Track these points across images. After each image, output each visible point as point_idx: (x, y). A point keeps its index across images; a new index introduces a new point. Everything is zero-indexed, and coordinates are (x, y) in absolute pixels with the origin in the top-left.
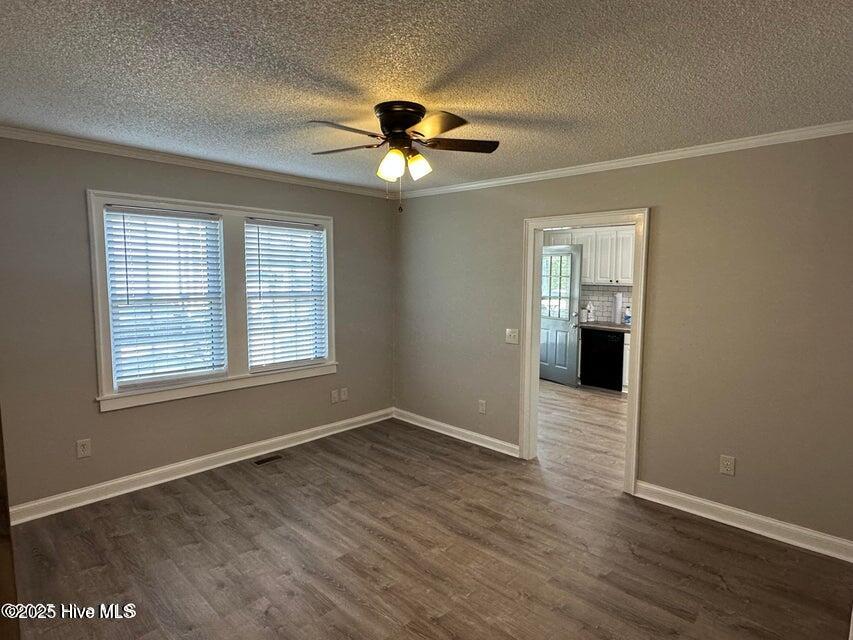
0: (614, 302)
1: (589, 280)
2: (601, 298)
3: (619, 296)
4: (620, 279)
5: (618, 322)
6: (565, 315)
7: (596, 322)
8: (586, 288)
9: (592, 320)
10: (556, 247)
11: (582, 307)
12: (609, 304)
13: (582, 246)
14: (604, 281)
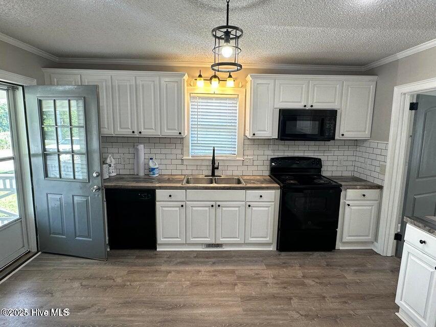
0: (136, 155)
1: (108, 131)
2: (121, 150)
3: (141, 147)
4: (142, 130)
5: (142, 174)
6: (81, 175)
7: (120, 177)
8: (106, 140)
9: (114, 174)
10: (61, 88)
11: (103, 162)
12: (130, 156)
13: (96, 87)
14: (127, 132)
